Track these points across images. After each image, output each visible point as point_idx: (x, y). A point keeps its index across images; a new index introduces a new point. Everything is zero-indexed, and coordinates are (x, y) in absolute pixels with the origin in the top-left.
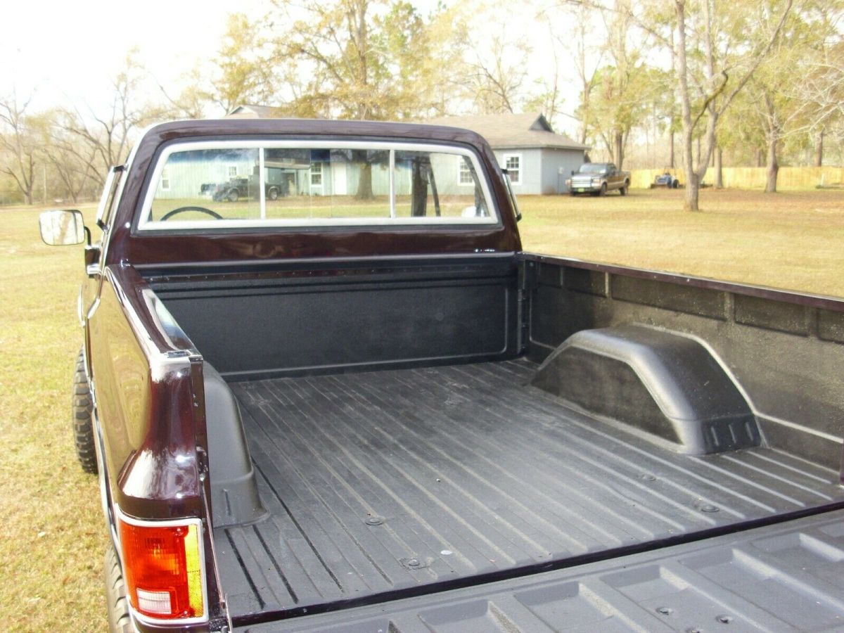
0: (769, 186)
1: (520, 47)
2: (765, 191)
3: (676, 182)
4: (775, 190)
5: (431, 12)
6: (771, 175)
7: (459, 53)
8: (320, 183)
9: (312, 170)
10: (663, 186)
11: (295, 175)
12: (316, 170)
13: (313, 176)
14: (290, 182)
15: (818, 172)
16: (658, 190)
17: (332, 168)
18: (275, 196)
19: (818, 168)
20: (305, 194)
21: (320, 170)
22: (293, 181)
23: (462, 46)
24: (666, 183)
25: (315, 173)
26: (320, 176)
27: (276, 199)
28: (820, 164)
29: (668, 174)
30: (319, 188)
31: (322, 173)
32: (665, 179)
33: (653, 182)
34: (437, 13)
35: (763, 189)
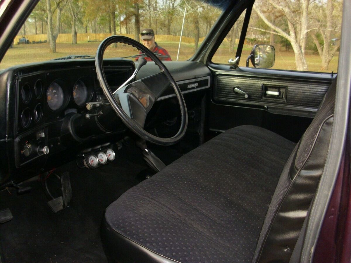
0: (74, 41)
2: (72, 44)
3: (28, 41)
4: (76, 43)
6: (74, 36)
10: (23, 43)
15: (86, 35)
16: (21, 45)
19: (87, 34)
24: (24, 42)
28: (87, 32)
29: (24, 38)
32: (23, 40)
33: (18, 41)
35: (72, 42)
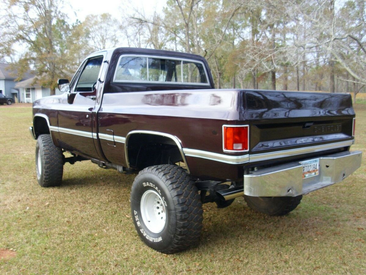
1: (113, 40)
5: (73, 24)
7: (87, 41)
8: (30, 97)
9: (26, 92)
11: (18, 94)
12: (28, 92)
13: (26, 94)
14: (15, 97)
17: (35, 91)
18: (10, 103)
20: (23, 102)
21: (30, 92)
22: (17, 97)
23: (88, 39)
25: (27, 93)
26: (30, 94)
27: (11, 105)
30: (29, 100)
31: (31, 93)
34: (76, 24)
